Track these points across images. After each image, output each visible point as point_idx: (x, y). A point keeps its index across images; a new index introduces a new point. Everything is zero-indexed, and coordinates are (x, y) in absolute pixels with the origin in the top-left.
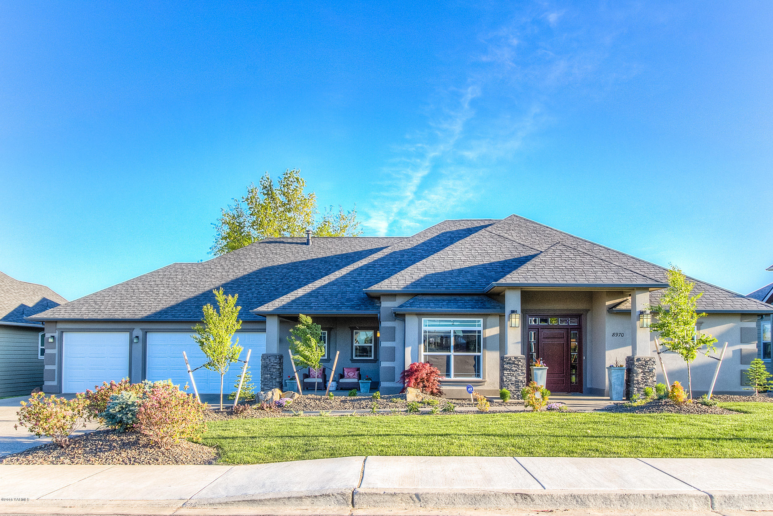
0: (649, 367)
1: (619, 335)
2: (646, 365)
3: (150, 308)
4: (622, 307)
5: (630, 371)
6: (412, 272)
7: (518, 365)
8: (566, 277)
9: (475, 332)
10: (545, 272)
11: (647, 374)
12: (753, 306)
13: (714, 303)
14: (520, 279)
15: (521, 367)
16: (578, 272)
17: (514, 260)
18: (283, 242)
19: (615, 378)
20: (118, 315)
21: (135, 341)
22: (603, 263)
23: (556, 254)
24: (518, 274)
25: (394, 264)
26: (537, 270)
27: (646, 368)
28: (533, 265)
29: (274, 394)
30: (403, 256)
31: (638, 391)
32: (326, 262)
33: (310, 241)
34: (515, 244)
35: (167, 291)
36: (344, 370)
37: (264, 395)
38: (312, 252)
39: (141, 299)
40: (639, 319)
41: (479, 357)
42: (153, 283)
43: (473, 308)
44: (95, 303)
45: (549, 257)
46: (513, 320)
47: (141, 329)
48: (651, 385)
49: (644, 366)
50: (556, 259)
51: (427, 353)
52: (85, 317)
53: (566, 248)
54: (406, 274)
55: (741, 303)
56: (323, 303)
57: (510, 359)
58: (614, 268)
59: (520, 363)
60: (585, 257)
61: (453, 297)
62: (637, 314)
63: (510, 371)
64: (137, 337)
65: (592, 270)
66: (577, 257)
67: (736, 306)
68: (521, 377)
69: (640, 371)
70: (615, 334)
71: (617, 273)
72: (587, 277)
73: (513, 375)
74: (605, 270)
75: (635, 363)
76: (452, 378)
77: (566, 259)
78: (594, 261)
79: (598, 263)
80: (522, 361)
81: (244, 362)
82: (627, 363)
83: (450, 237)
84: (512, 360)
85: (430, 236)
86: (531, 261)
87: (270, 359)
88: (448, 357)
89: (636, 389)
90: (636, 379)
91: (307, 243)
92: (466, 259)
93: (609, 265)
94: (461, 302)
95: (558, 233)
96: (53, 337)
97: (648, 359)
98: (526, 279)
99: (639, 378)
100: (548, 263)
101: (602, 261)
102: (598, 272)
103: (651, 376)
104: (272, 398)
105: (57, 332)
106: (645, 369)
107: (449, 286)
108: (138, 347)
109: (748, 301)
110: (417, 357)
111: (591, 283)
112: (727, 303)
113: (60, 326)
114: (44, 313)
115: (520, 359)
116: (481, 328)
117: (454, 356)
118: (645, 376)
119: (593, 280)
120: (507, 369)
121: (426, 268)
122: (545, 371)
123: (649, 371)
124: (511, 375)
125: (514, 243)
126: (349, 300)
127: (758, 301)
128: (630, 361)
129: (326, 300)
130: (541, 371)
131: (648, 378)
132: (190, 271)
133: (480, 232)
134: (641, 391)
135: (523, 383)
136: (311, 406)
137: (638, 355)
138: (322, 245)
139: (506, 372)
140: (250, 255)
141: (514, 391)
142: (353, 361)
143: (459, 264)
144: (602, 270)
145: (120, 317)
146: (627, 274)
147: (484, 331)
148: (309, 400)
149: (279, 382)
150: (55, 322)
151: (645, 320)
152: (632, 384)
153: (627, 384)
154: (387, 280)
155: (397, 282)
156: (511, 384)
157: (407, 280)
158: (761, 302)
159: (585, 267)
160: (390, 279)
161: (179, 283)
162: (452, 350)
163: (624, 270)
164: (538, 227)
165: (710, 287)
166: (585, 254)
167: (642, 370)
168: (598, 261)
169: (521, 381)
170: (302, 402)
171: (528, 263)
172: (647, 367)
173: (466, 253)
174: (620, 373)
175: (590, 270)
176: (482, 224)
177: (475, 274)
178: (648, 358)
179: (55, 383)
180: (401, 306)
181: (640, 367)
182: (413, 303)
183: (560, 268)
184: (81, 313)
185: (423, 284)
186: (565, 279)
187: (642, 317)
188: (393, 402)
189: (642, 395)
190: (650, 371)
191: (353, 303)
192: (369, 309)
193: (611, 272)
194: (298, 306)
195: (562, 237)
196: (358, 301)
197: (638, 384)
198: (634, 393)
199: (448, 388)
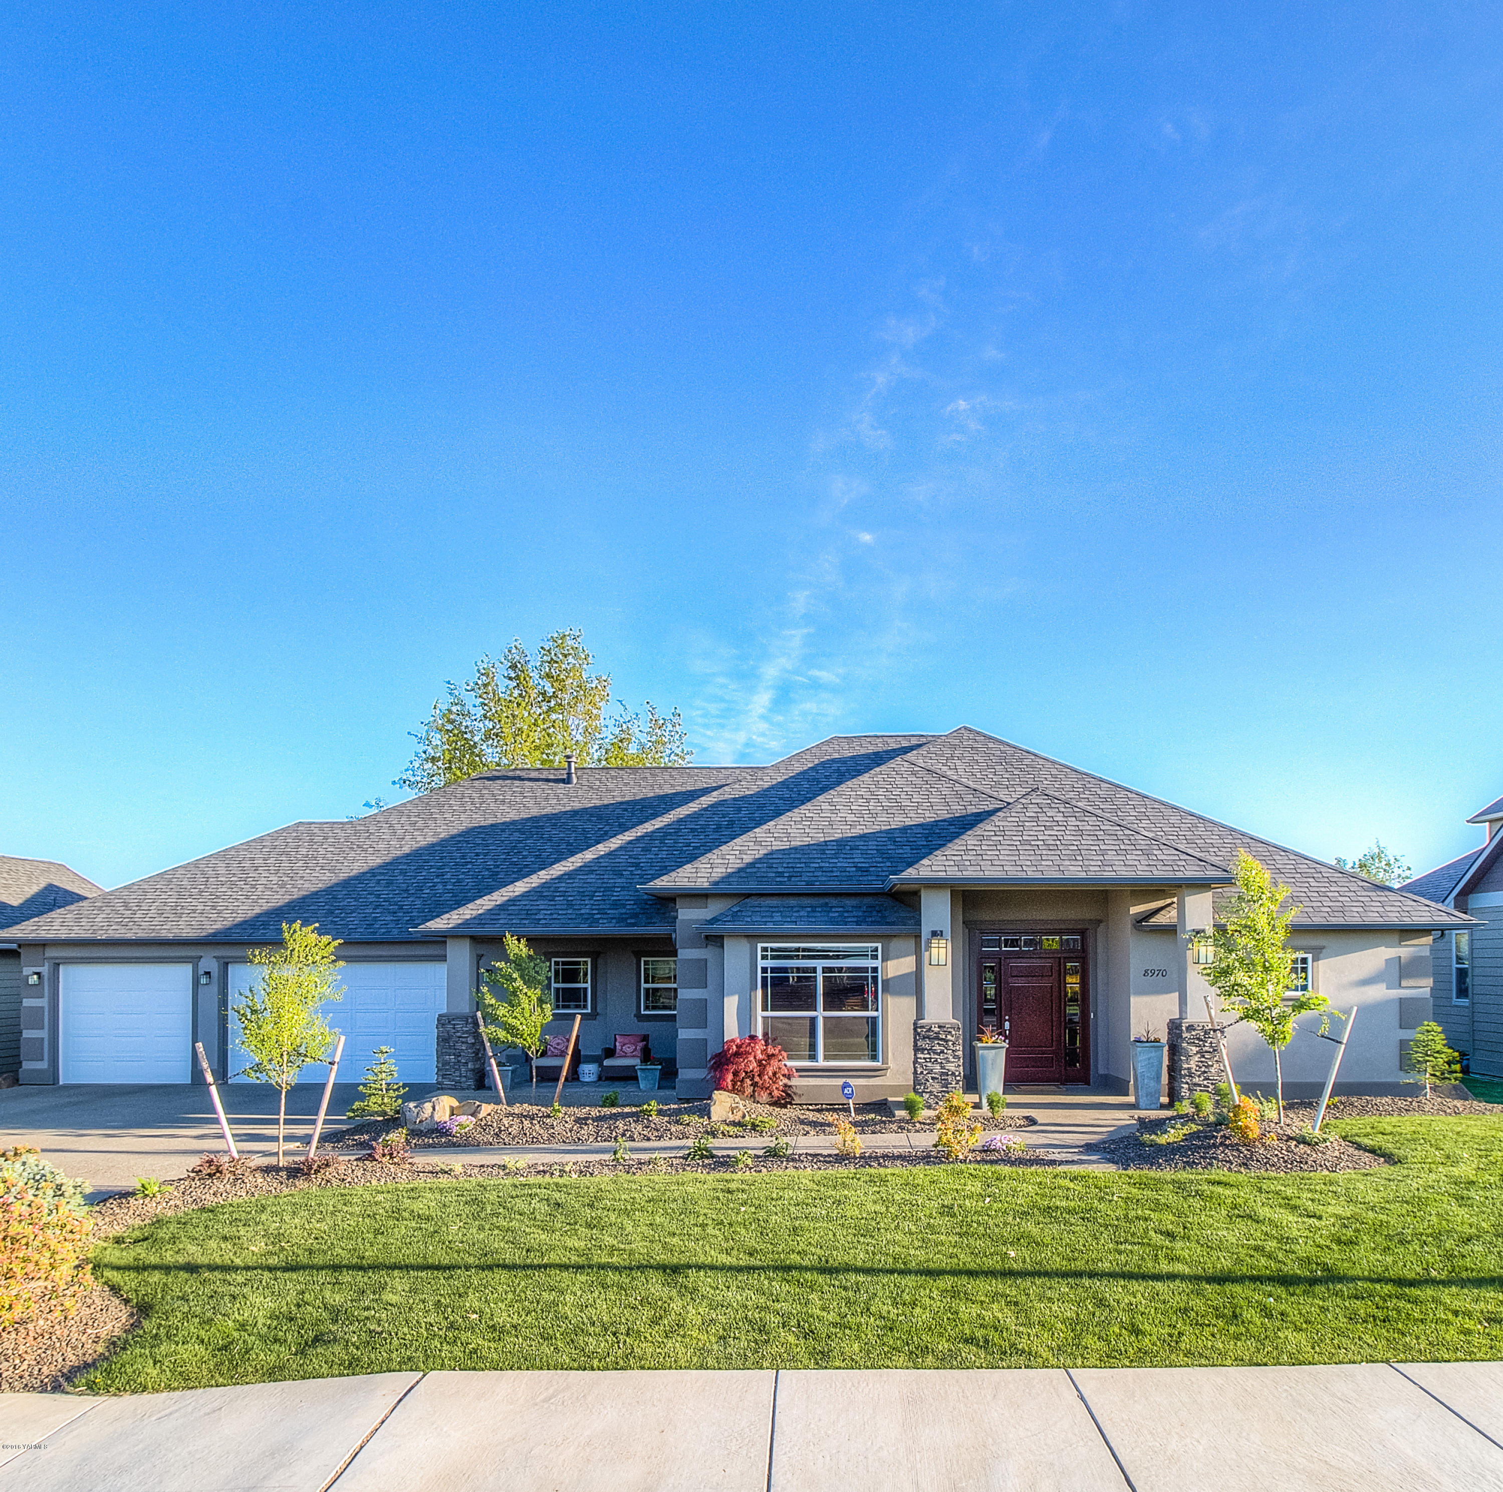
0: (1211, 1043)
1: (1156, 973)
2: (1205, 1036)
3: (234, 915)
4: (1161, 919)
5: (1174, 1050)
6: (743, 848)
7: (947, 1041)
8: (1043, 863)
9: (865, 970)
10: (1002, 852)
11: (1208, 1056)
12: (1424, 914)
13: (1346, 909)
14: (948, 868)
15: (953, 1043)
16: (1068, 852)
17: (952, 822)
18: (520, 778)
19: (1144, 1064)
20: (167, 932)
21: (203, 980)
22: (1121, 833)
23: (1027, 814)
24: (945, 858)
25: (718, 828)
26: (986, 848)
27: (1206, 1044)
28: (979, 838)
29: (437, 1108)
30: (739, 810)
31: (1189, 1089)
32: (600, 818)
33: (574, 775)
34: (958, 787)
35: (275, 879)
36: (616, 1040)
37: (416, 1111)
38: (575, 797)
39: (218, 897)
40: (1191, 945)
41: (874, 1019)
42: (247, 864)
43: (858, 923)
44: (126, 906)
45: (1013, 819)
46: (934, 951)
47: (214, 957)
48: (1215, 1078)
49: (1202, 1040)
50: (1027, 824)
51: (770, 1013)
52: (101, 935)
53: (1049, 801)
54: (732, 852)
55: (1399, 909)
56: (564, 912)
57: (929, 1030)
58: (1142, 842)
59: (949, 1037)
60: (1086, 819)
61: (822, 901)
62: (1188, 934)
63: (929, 1054)
64: (208, 973)
65: (1097, 848)
66: (1070, 819)
67: (1389, 914)
68: (953, 1064)
69: (1195, 1049)
70: (1149, 971)
71: (1146, 853)
72: (1086, 863)
73: (937, 1060)
74: (1122, 847)
75: (1184, 1035)
76: (821, 1063)
77: (1048, 824)
78: (1103, 828)
79: (1110, 832)
80: (953, 1033)
81: (330, 1063)
82: (1168, 1034)
83: (838, 770)
84: (933, 1030)
85: (798, 768)
86: (975, 829)
87: (454, 1025)
88: (813, 1020)
89: (1187, 1086)
90: (1186, 1065)
91: (568, 781)
92: (856, 819)
93: (1132, 838)
94: (837, 909)
95: (1049, 765)
96: (38, 974)
97: (1210, 1027)
98: (961, 868)
99: (1193, 1064)
100: (1011, 833)
101: (1118, 828)
102: (1109, 852)
103: (1216, 1060)
104: (432, 1116)
105: (47, 964)
106: (1204, 1046)
107: (814, 879)
108: (210, 993)
109: (1414, 904)
110: (748, 1020)
111: (1091, 875)
112: (1372, 909)
113: (51, 953)
114: (18, 927)
115: (950, 1028)
116: (877, 963)
117: (824, 1017)
118: (1203, 1059)
119: (1097, 869)
120: (922, 1050)
121: (773, 839)
122: (1003, 1052)
123: (1212, 1049)
124: (932, 1059)
125: (957, 785)
126: (616, 905)
127: (1433, 904)
128: (1174, 1027)
129: (570, 905)
130: (993, 1051)
131: (1210, 1063)
132: (326, 838)
133: (892, 764)
134: (1196, 1090)
135: (956, 1076)
136: (510, 1134)
137: (1191, 1018)
138: (598, 783)
139: (922, 1056)
140: (451, 806)
141: (938, 1093)
142: (640, 1017)
143: (839, 831)
144: (1118, 848)
145: (171, 936)
146: (1166, 855)
148: (511, 1118)
149: (473, 1070)
150: (42, 945)
151: (1203, 949)
152: (1180, 1077)
153: (1170, 1074)
154: (689, 865)
155: (710, 870)
156: (933, 1078)
157: (730, 866)
158: (1440, 906)
159: (1083, 842)
160: (696, 864)
161: (300, 864)
162: (820, 1007)
163: (1162, 847)
164: (1010, 751)
165: (1340, 875)
166: (1087, 814)
167: (1198, 1049)
168: (1111, 828)
169: (953, 1074)
170: (495, 1125)
171: (969, 833)
172: (1209, 1041)
173: (857, 807)
174: (1155, 1054)
175: (1092, 848)
176: (905, 744)
177: (869, 852)
178: (1210, 1025)
179: (43, 1065)
180: (714, 920)
181: (1194, 1042)
182: (739, 914)
183: (1033, 843)
184: (94, 928)
185: (762, 874)
186: (1040, 868)
187: (1198, 942)
188: (681, 1124)
190: (1214, 1050)
191: (624, 911)
192: (655, 923)
193: (1135, 852)
194: (510, 917)
195: (1054, 772)
196: (635, 907)
197: (1190, 1075)
198: (1183, 1094)
199: (840, 1082)
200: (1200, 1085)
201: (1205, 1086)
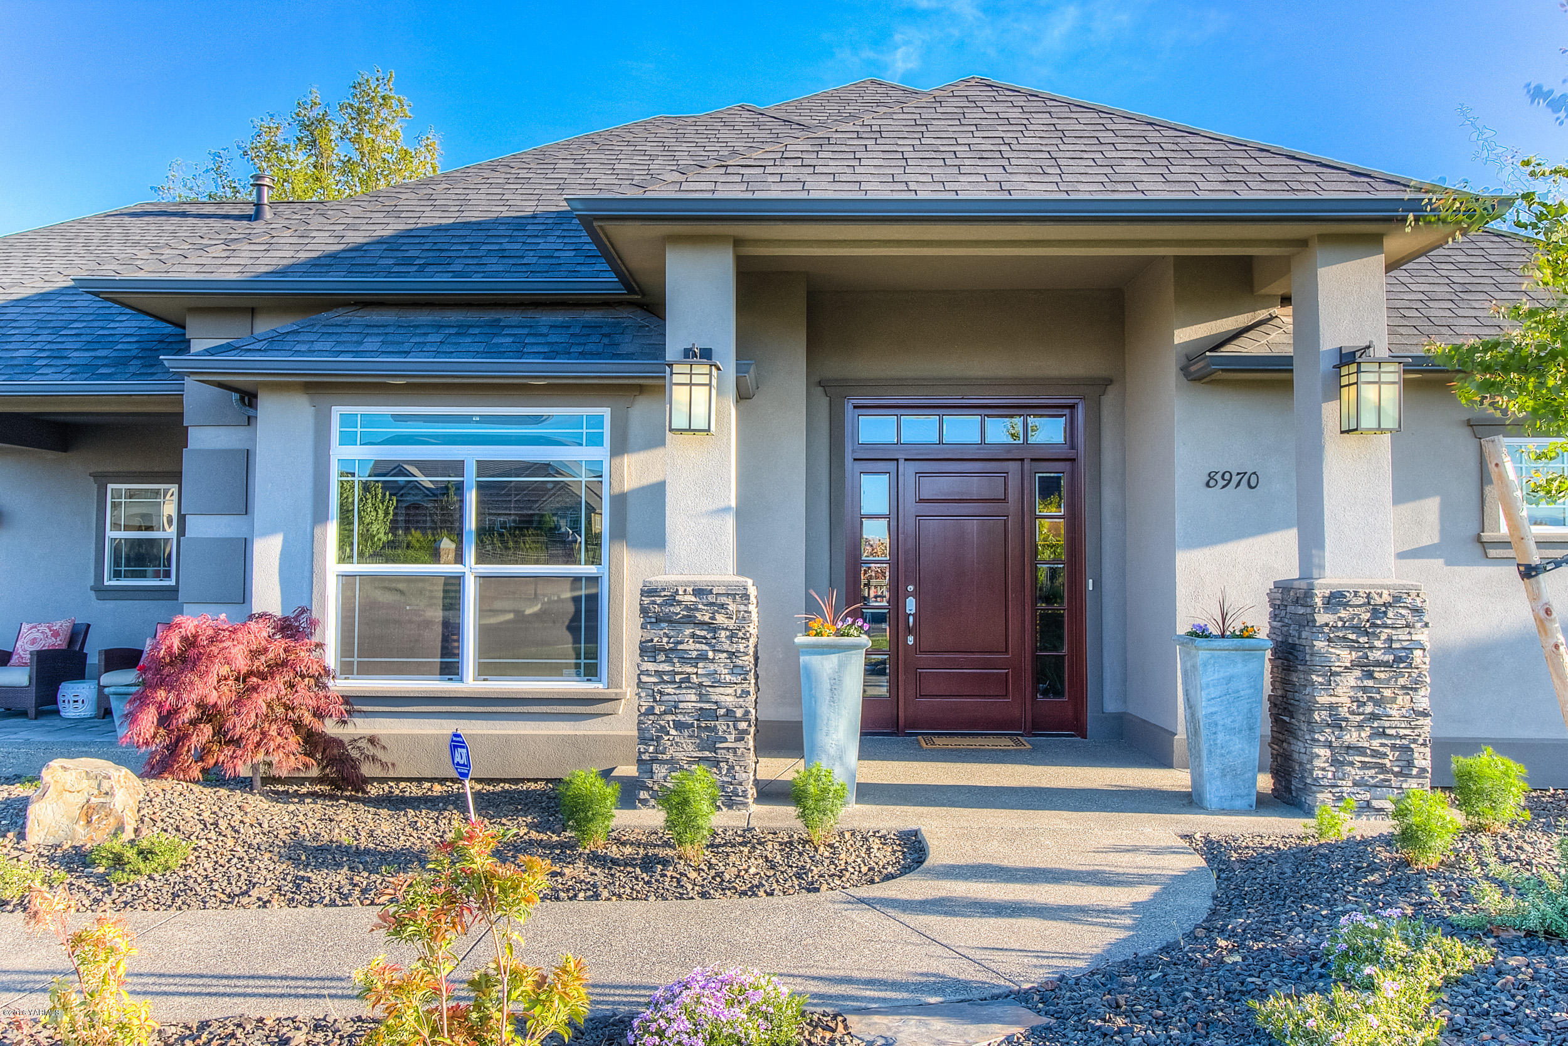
0: (1390, 640)
1: (1236, 479)
2: (1374, 625)
4: (1247, 347)
5: (1290, 657)
7: (714, 629)
11: (1382, 676)
14: (721, 187)
15: (730, 638)
19: (1214, 692)
22: (1156, 134)
27: (1377, 644)
31: (1334, 761)
40: (1334, 388)
41: (594, 581)
48: (1402, 732)
49: (1367, 634)
50: (936, 123)
51: (356, 567)
57: (672, 600)
58: (1207, 147)
59: (720, 619)
62: (1326, 365)
63: (668, 660)
66: (1036, 116)
68: (730, 691)
69: (1346, 656)
70: (1218, 477)
71: (1218, 163)
73: (688, 680)
75: (1321, 618)
76: (470, 682)
79: (1129, 134)
80: (732, 607)
82: (1274, 617)
84: (679, 603)
89: (1328, 752)
90: (1323, 699)
91: (256, 216)
97: (1386, 598)
98: (756, 186)
99: (1342, 696)
100: (893, 135)
103: (1403, 687)
106: (1371, 648)
110: (306, 582)
115: (723, 600)
116: (602, 452)
117: (480, 577)
118: (1369, 682)
122: (859, 660)
123: (1391, 657)
124: (678, 678)
128: (1291, 602)
130: (835, 658)
131: (1387, 693)
134: (1352, 764)
135: (736, 720)
137: (1334, 574)
141: (689, 763)
147: (617, 461)
151: (1369, 393)
152: (1304, 727)
153: (1276, 720)
156: (679, 726)
162: (470, 554)
167: (1354, 654)
168: (1130, 127)
169: (729, 713)
172: (1383, 637)
174: (1239, 668)
178: (1385, 593)
180: (222, 348)
181: (1345, 638)
183: (943, 148)
187: (1353, 379)
189: (1355, 784)
190: (1398, 659)
197: (1337, 724)
198: (1318, 773)
199: (445, 728)
200: (1361, 751)
201: (1375, 753)
